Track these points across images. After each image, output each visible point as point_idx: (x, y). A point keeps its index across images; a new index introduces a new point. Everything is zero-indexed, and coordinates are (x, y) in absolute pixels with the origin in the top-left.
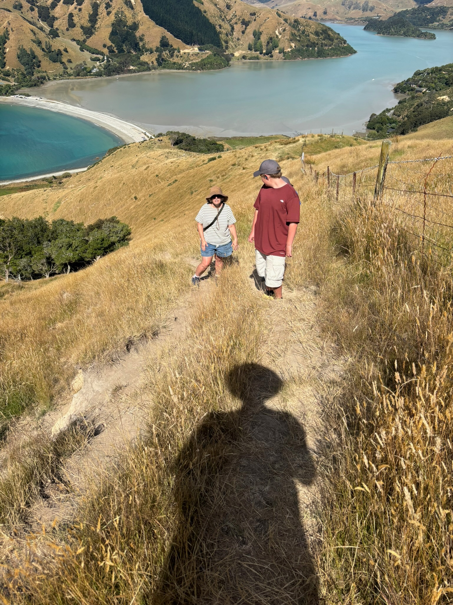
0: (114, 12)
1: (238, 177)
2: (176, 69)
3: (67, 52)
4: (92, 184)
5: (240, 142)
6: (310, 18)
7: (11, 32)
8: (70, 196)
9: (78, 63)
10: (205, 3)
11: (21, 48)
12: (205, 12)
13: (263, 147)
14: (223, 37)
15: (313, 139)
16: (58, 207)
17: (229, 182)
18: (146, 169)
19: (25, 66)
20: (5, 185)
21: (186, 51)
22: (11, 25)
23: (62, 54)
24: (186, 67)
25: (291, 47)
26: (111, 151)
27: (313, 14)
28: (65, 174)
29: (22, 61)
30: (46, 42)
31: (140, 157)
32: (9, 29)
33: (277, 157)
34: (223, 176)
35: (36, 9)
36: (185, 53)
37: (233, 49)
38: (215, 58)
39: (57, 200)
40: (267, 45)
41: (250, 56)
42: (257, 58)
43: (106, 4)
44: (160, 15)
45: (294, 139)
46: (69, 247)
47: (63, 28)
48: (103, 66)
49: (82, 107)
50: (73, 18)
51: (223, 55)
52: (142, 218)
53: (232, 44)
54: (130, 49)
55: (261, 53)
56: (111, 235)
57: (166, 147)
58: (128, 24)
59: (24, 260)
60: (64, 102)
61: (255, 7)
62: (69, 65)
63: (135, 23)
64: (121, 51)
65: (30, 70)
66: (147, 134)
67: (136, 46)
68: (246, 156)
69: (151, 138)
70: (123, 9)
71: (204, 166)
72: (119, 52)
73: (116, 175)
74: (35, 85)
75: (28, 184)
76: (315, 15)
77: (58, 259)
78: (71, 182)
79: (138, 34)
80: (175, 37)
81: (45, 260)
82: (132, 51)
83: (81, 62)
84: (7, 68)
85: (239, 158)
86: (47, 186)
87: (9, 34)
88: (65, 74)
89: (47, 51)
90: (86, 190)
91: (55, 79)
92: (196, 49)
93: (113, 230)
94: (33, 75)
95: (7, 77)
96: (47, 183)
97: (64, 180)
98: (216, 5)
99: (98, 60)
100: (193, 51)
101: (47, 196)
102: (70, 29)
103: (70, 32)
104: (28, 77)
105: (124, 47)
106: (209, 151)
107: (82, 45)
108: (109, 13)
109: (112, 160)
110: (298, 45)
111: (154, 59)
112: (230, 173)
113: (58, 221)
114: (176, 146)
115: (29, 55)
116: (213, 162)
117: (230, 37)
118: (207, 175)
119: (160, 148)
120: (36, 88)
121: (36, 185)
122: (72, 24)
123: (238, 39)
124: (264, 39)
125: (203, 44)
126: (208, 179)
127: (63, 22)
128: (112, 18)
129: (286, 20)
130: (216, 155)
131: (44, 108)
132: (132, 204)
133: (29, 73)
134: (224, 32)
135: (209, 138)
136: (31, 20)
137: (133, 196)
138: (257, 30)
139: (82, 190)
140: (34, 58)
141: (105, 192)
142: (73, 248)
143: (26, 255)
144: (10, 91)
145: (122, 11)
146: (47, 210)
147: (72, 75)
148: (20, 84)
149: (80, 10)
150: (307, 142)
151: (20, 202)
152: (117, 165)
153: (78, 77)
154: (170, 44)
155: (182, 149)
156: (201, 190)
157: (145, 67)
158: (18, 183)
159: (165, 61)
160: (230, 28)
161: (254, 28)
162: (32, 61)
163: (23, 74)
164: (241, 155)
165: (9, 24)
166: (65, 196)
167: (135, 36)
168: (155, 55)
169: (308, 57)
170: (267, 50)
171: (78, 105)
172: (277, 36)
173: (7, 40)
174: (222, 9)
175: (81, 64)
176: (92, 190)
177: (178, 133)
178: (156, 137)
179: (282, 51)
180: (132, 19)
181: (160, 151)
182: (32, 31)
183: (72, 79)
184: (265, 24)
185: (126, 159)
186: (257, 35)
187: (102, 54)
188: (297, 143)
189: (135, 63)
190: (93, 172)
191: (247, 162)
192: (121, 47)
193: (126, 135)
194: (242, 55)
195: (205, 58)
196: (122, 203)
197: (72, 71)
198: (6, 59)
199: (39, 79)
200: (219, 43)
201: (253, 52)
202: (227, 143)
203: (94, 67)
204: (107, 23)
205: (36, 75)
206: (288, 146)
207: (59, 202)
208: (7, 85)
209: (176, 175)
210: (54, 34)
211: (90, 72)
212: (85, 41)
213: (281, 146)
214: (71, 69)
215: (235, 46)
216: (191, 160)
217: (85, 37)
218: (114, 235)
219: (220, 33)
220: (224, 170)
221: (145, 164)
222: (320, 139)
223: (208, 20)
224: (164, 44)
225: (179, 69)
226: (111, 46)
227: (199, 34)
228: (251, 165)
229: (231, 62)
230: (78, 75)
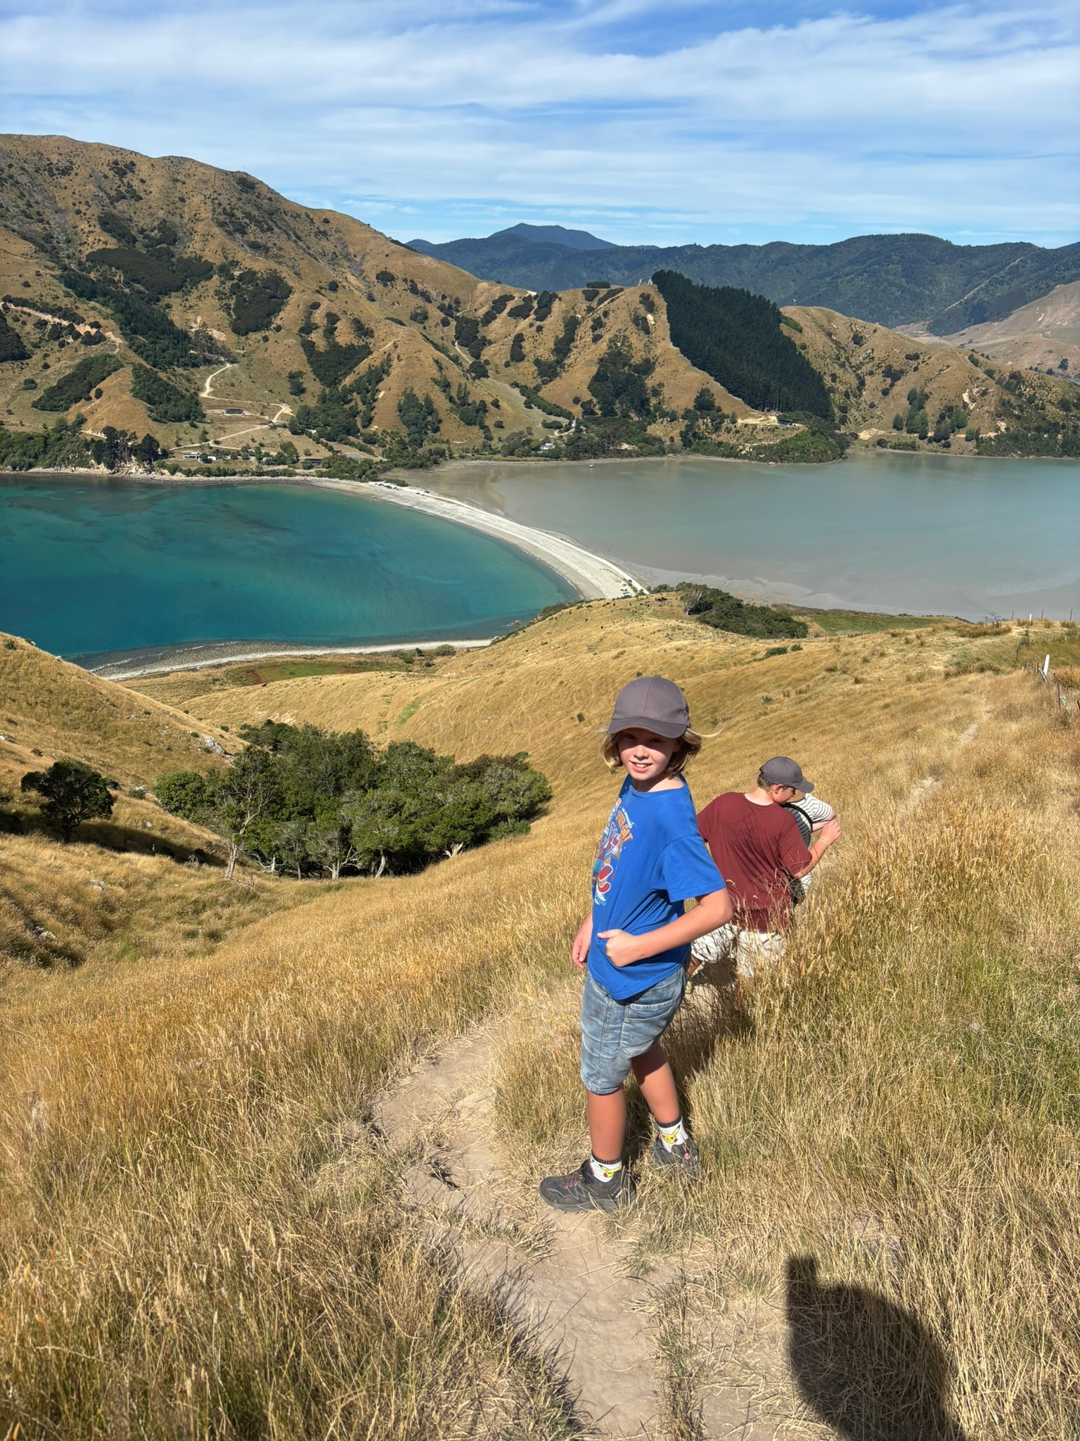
0: (607, 337)
1: (840, 698)
2: (723, 456)
3: (498, 407)
4: (492, 675)
5: (850, 623)
6: (1050, 372)
7: (395, 362)
8: (442, 696)
9: (515, 430)
10: (806, 330)
11: (408, 392)
12: (804, 347)
13: (914, 636)
14: (837, 398)
15: (1048, 631)
16: (411, 714)
17: (814, 707)
18: (617, 657)
19: (408, 426)
20: (315, 656)
21: (750, 421)
22: (398, 350)
23: (486, 411)
24: (744, 452)
25: (998, 429)
26: (548, 612)
27: (1058, 363)
28: (443, 647)
29: (406, 418)
30: (460, 385)
31: (608, 630)
32: (394, 356)
33: (949, 664)
34: (800, 692)
35: (454, 323)
36: (746, 425)
37: (858, 424)
38: (813, 439)
39: (412, 698)
40: (938, 422)
41: (895, 441)
42: (913, 447)
43: (594, 321)
44: (704, 347)
45: (998, 625)
46: (395, 811)
47: (498, 361)
48: (565, 438)
49: (507, 516)
50: (523, 344)
51: (833, 436)
52: (584, 765)
53: (856, 413)
54: (629, 411)
55: (922, 438)
56: (502, 795)
57: (672, 615)
58: (632, 362)
59: (292, 825)
60: (471, 503)
61: (920, 344)
62: (496, 433)
63: (647, 361)
64: (608, 412)
65: (417, 436)
66: (635, 584)
67: (642, 406)
68: (866, 653)
69: (642, 593)
70: (627, 333)
71: (755, 664)
72: (604, 415)
73: (547, 663)
74: (421, 466)
75: (362, 659)
76: (1063, 365)
77: (362, 838)
78: (451, 666)
79: (650, 382)
80: (730, 392)
81: (336, 834)
82: (633, 415)
83: (523, 428)
84: (374, 427)
85: (846, 655)
86: (400, 668)
87: (390, 366)
88: (486, 450)
89: (458, 402)
90: (478, 687)
91: (462, 457)
92: (773, 419)
93: (507, 786)
94: (421, 445)
95: (369, 446)
96: (401, 662)
97: (438, 660)
98: (829, 335)
99: (558, 426)
100: (765, 423)
101: (394, 688)
102: (512, 364)
103: (512, 370)
104: (410, 449)
105: (618, 405)
106: (771, 633)
107: (532, 397)
108: (596, 339)
109: (548, 630)
110: (1015, 426)
111: (676, 433)
112: (818, 689)
113: (402, 744)
114: (696, 616)
115: (421, 407)
116: (777, 657)
117: (853, 399)
118: (759, 687)
119: (658, 617)
120: (422, 472)
121: (378, 664)
122: (517, 355)
123: (872, 406)
124: (932, 409)
125: (790, 410)
126: (761, 694)
127: (500, 349)
128: (603, 346)
129: (990, 373)
130: (788, 643)
131: (430, 511)
132: (569, 730)
133: (414, 442)
134: (842, 388)
135: (775, 606)
136: (440, 342)
137: (577, 712)
138: (918, 390)
139: (468, 686)
140: (430, 414)
141: (518, 695)
142: (403, 816)
143: (301, 814)
144: (369, 472)
145: (624, 337)
146: (387, 718)
147: (499, 452)
148: (392, 461)
149: (540, 329)
150: (1032, 637)
151: (336, 694)
152: (555, 641)
153: (509, 457)
154: (717, 404)
155: (708, 623)
156: (738, 718)
157: (655, 447)
158: (342, 655)
159: (700, 438)
160: (857, 382)
161: (912, 386)
162: (424, 419)
163: (401, 442)
164: (851, 650)
165: (396, 347)
166: (431, 694)
167: (643, 385)
168: (682, 425)
169: (1039, 452)
170: (937, 431)
171: (499, 511)
172: (965, 405)
173: (385, 376)
174: (843, 343)
175: (521, 433)
176: (490, 687)
177: (704, 588)
178: (651, 592)
179: (973, 436)
180: (642, 353)
181: (655, 624)
182: (437, 362)
183: (498, 460)
184: (937, 379)
185: (578, 632)
186: (917, 400)
187: (569, 416)
188: (1005, 637)
189: (634, 438)
190: (502, 650)
191: (867, 668)
192: (610, 404)
193: (587, 581)
194: (878, 439)
195: (791, 439)
196: (548, 724)
197: (500, 445)
198: (375, 410)
199: (431, 454)
200: (827, 411)
201: (904, 434)
202: (817, 621)
203: (547, 440)
204: (589, 358)
205: (427, 446)
206: (979, 641)
207: (415, 705)
208: (366, 461)
209: (683, 677)
210: (480, 371)
211: (537, 449)
212: (537, 389)
213: (962, 639)
214: (500, 440)
215: (864, 418)
216: (723, 647)
217: (539, 381)
218: (509, 798)
219: (832, 390)
220: (805, 680)
221: (617, 646)
222: (1068, 634)
223: (808, 363)
224: (704, 404)
225: (728, 456)
226: (591, 401)
227: (784, 389)
228: (876, 675)
229: (848, 451)
230: (512, 453)
